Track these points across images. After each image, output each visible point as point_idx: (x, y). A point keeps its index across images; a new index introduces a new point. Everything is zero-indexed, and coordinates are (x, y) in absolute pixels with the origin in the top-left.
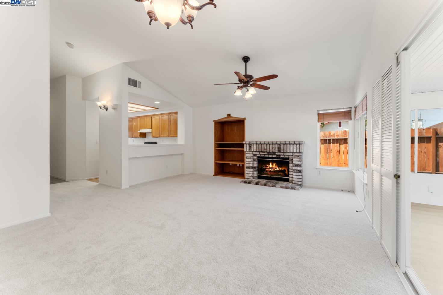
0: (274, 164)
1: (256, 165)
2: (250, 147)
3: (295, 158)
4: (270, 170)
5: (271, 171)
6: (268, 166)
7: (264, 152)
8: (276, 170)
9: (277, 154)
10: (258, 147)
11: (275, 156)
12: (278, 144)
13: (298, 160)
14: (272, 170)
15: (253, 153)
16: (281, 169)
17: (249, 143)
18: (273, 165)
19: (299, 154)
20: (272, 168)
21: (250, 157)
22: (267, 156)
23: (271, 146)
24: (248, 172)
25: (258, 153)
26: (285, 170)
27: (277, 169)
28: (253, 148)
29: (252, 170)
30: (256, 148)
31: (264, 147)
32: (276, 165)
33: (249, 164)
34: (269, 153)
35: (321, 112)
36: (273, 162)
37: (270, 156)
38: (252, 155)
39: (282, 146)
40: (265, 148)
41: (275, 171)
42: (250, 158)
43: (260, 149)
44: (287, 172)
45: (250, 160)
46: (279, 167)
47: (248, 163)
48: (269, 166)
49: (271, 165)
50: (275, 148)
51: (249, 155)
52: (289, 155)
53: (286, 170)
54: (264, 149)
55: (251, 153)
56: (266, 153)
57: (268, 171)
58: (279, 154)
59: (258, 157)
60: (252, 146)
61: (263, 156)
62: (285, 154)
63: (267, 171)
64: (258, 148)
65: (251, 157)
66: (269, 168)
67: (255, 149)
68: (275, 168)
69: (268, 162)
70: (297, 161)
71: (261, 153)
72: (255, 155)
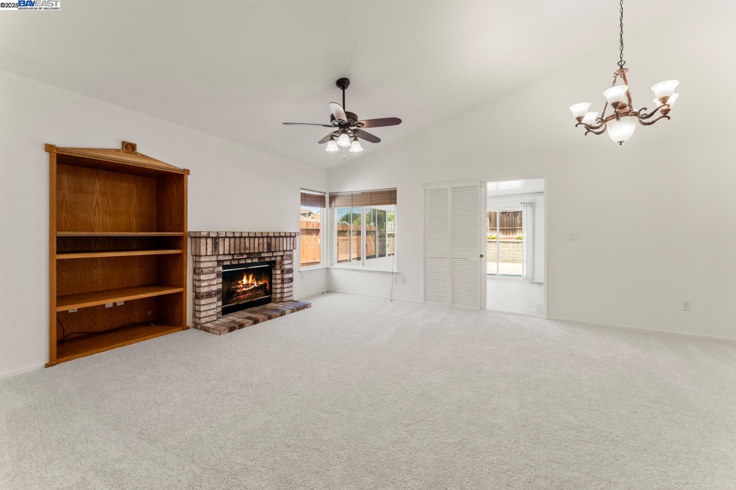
0: (251, 277)
1: (220, 286)
2: (215, 246)
3: (286, 259)
4: (244, 289)
5: (245, 292)
6: (240, 282)
7: (242, 254)
8: (253, 287)
9: (263, 255)
10: (233, 243)
11: (256, 260)
12: (268, 237)
13: (289, 261)
14: (247, 289)
15: (219, 259)
16: (260, 283)
17: (215, 235)
18: (248, 279)
19: (291, 253)
20: (247, 285)
21: (211, 269)
22: (243, 262)
23: (257, 240)
24: (207, 308)
25: (230, 258)
26: (265, 284)
27: (256, 285)
28: (222, 248)
29: (215, 299)
30: (229, 246)
31: (245, 244)
32: (253, 278)
33: (210, 285)
34: (250, 255)
35: (303, 191)
36: (248, 272)
37: (249, 261)
38: (216, 263)
39: (273, 239)
40: (247, 244)
41: (251, 291)
42: (212, 272)
43: (237, 248)
44: (268, 287)
45: (213, 276)
46: (257, 281)
47: (205, 284)
48: (242, 282)
49: (245, 281)
50: (263, 245)
51: (210, 264)
52: (276, 256)
53: (267, 283)
54: (245, 247)
55: (214, 258)
56: (245, 256)
57: (240, 293)
58: (266, 255)
59: (225, 267)
60: (221, 243)
61: (236, 263)
62: (275, 254)
63: (238, 294)
64: (232, 246)
65: (214, 267)
66: (241, 286)
67: (227, 248)
68: (252, 284)
69: (239, 275)
70: (289, 264)
71: (236, 257)
72: (219, 262)
